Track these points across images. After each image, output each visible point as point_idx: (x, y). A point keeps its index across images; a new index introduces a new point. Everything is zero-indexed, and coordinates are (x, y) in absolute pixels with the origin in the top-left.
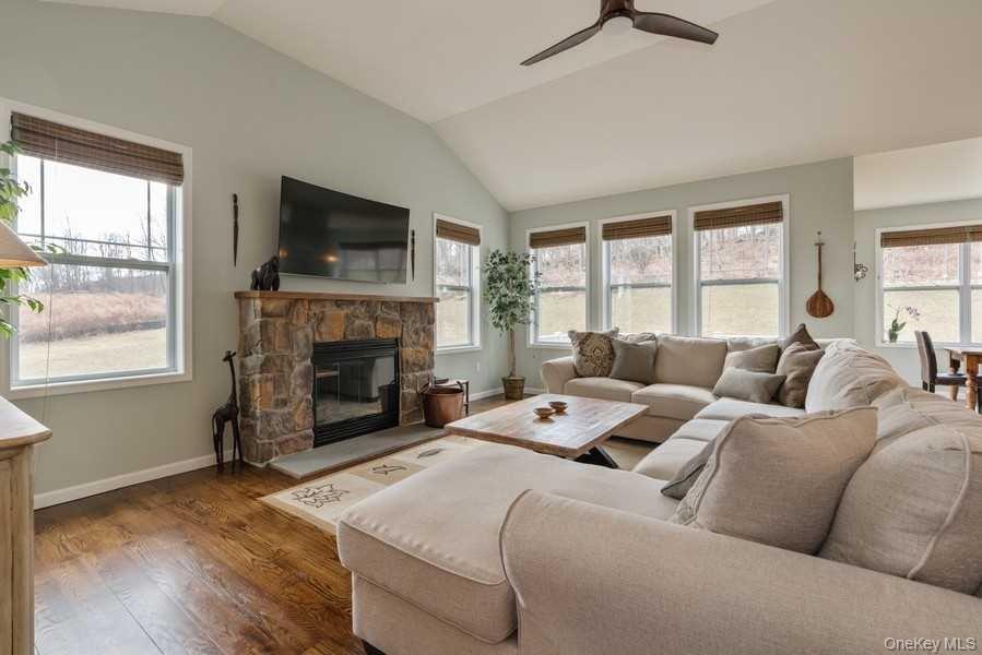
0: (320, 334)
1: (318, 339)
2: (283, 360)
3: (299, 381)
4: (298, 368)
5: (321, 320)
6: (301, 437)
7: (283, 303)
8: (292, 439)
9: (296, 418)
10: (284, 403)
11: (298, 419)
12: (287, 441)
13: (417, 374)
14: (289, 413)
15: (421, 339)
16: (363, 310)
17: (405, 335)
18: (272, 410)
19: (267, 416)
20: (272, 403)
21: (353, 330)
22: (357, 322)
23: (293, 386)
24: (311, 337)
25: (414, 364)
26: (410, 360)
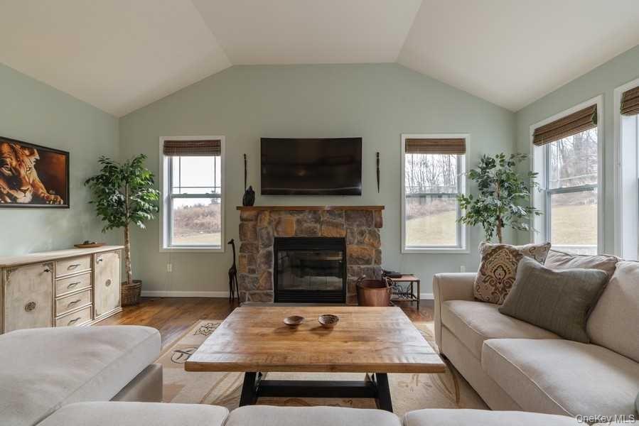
0: (278, 232)
1: (276, 235)
2: (252, 247)
3: (263, 260)
4: (262, 251)
5: (279, 223)
6: (263, 293)
7: (253, 213)
8: (258, 294)
9: (260, 281)
10: (253, 271)
11: (262, 282)
12: (255, 294)
13: (362, 267)
14: (257, 278)
15: (367, 239)
16: (310, 217)
17: (349, 235)
18: (247, 274)
19: (243, 277)
20: (247, 271)
21: (302, 231)
22: (305, 225)
23: (258, 262)
24: (271, 234)
25: (359, 258)
26: (355, 255)
